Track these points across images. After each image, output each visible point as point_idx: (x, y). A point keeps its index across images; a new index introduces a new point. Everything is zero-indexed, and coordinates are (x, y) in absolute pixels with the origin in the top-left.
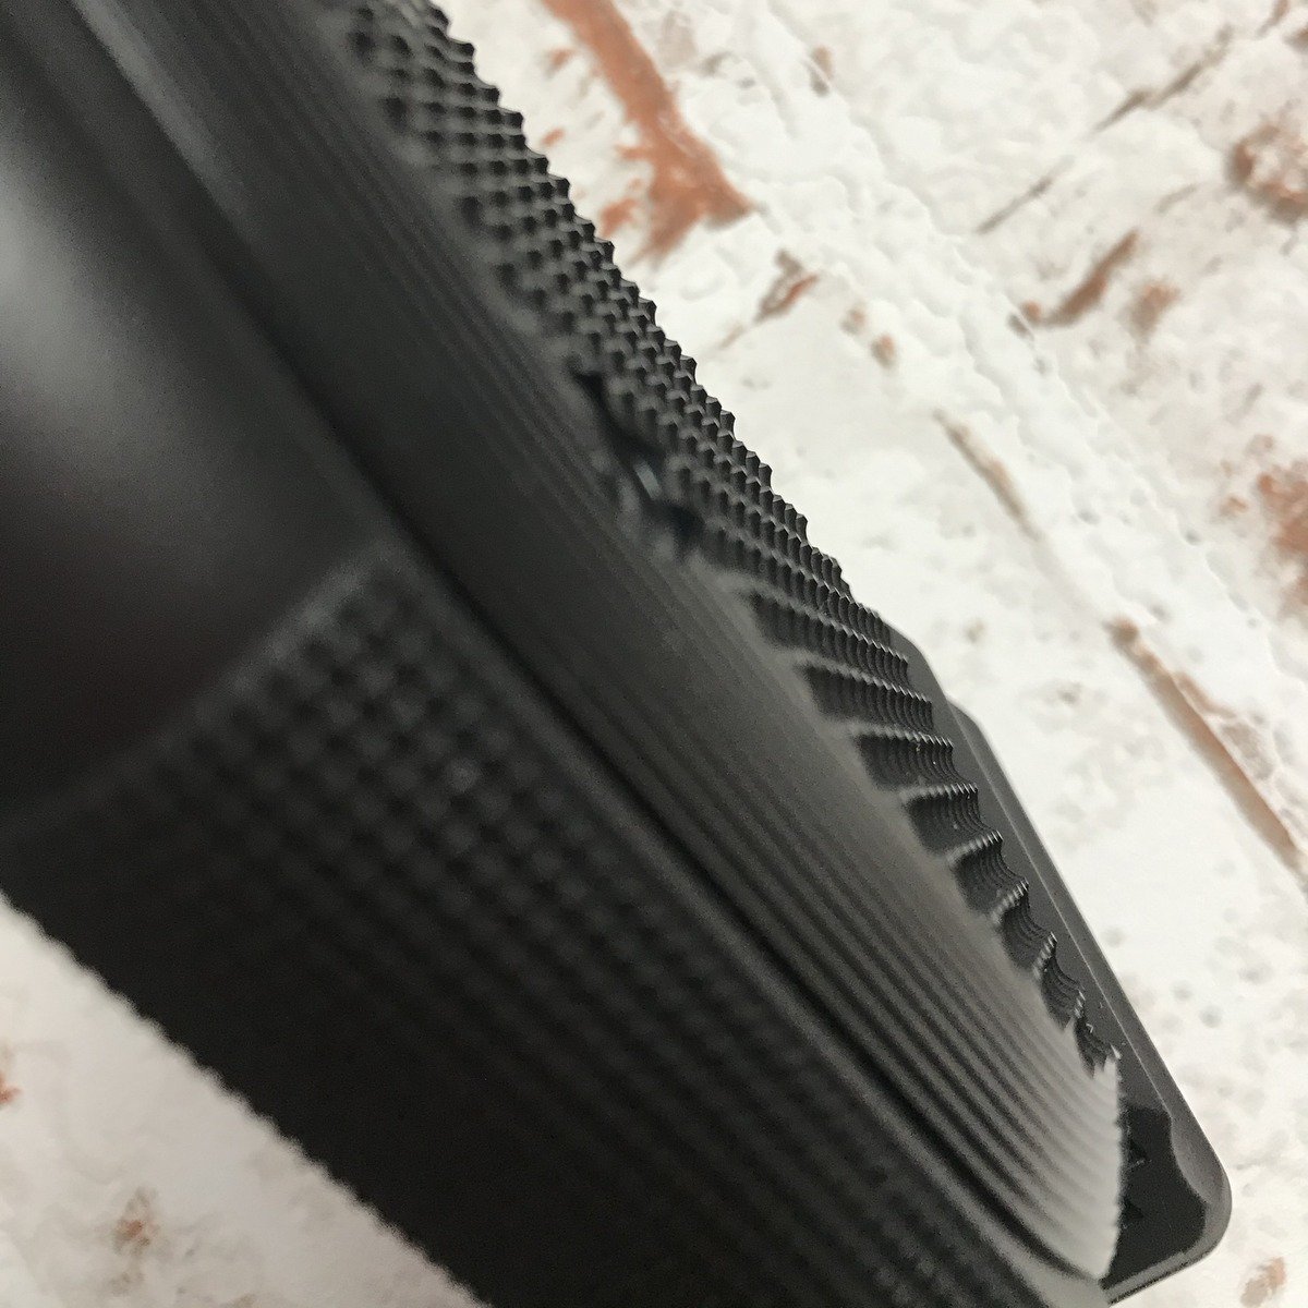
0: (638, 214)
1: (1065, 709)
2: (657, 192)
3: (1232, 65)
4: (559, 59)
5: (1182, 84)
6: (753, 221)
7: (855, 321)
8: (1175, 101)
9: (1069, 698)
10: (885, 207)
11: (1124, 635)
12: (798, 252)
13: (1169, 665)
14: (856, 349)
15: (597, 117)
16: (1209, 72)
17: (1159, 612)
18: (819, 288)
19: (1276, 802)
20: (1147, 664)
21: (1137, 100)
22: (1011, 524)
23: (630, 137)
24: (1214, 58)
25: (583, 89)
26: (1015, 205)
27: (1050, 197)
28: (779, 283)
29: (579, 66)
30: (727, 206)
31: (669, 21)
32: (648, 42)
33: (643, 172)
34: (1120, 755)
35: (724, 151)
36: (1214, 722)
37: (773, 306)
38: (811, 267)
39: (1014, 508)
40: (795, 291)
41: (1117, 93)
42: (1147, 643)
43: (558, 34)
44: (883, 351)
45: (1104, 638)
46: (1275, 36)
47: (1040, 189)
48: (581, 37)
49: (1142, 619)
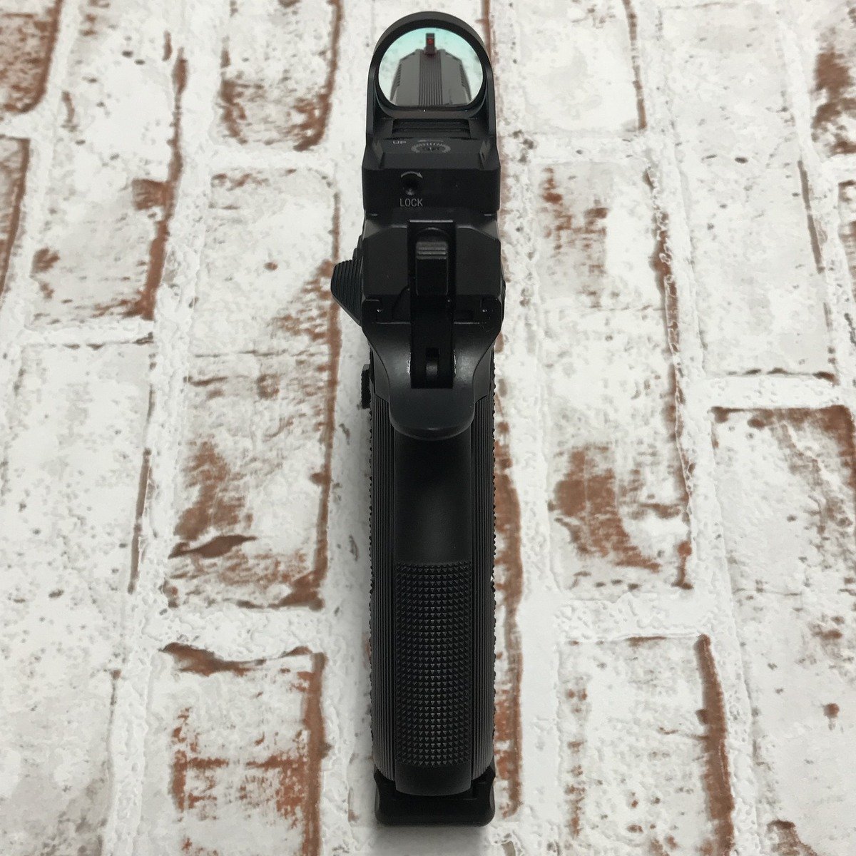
0: (129, 305)
1: (122, 459)
2: (137, 304)
3: (281, 358)
4: (142, 263)
5: (266, 355)
6: (152, 323)
7: (152, 356)
8: (261, 358)
9: (124, 457)
10: (181, 338)
11: (147, 453)
12: (154, 335)
13: (150, 464)
14: (148, 362)
15: (139, 281)
16: (274, 356)
17: (159, 454)
18: (152, 345)
19: (146, 505)
20: (146, 461)
21: (254, 352)
22: (146, 417)
23: (142, 289)
24: (278, 354)
25: (142, 273)
26: (209, 356)
27: (217, 359)
28: (145, 338)
29: (145, 268)
30: (149, 316)
31: (172, 271)
32: (164, 272)
33: (138, 298)
34: (124, 475)
35: (159, 304)
36: (149, 481)
37: (139, 342)
38: (154, 339)
39: (149, 414)
40: (146, 342)
41: (251, 347)
42: (151, 458)
43: (147, 258)
44: (152, 366)
45: (142, 450)
46: (295, 358)
47: (215, 356)
48: (151, 262)
49: (154, 452)
